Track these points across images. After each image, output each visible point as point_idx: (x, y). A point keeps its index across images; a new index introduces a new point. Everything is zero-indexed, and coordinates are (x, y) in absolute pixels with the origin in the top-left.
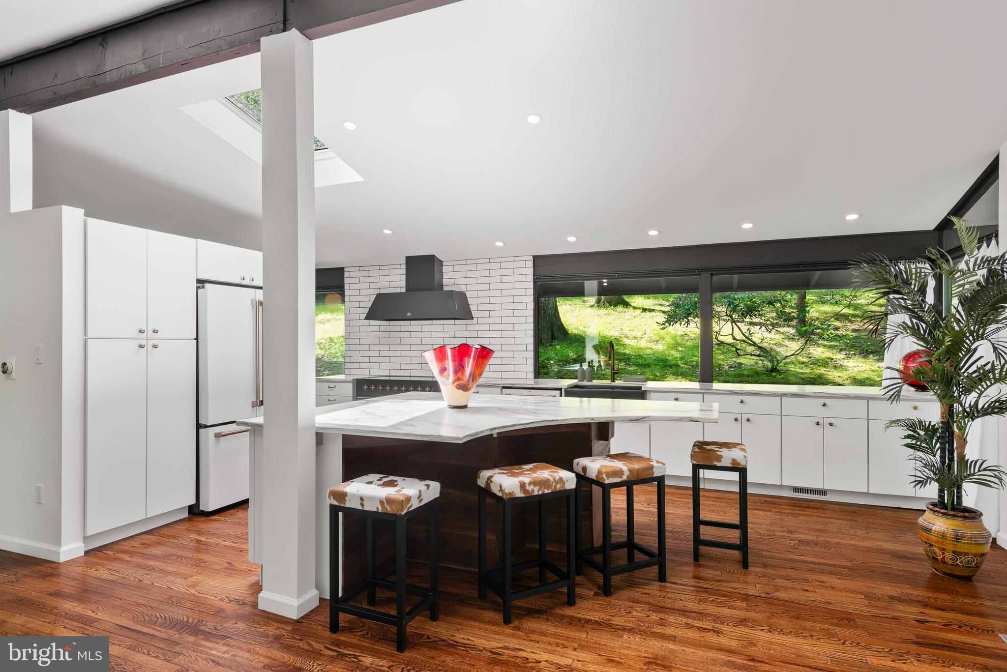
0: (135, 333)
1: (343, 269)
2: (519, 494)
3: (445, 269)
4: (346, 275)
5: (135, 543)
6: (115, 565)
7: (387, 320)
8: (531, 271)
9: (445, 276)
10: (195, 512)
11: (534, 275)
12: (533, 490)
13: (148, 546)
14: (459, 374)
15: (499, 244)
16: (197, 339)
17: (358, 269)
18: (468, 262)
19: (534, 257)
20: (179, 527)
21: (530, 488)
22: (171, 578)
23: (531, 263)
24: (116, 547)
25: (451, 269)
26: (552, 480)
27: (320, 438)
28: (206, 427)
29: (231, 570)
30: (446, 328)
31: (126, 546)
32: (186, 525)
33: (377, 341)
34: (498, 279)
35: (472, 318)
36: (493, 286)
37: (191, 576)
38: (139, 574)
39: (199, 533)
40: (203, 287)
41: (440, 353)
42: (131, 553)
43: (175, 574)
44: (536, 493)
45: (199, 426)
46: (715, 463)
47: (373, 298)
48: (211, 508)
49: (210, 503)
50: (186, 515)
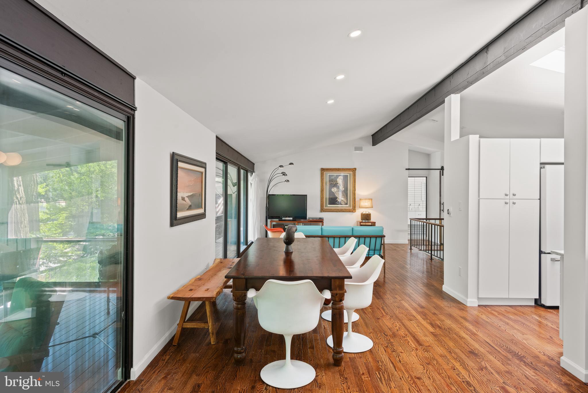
0: (503, 196)
5: (502, 309)
6: (491, 316)
10: (538, 303)
13: (509, 312)
16: (540, 199)
20: (527, 309)
22: (515, 331)
24: (493, 308)
28: (545, 253)
29: (551, 340)
31: (497, 309)
32: (533, 310)
37: (526, 335)
38: (501, 324)
39: (540, 316)
40: (544, 168)
42: (499, 313)
43: (518, 330)
45: (541, 252)
48: (548, 304)
49: (547, 301)
50: (533, 304)
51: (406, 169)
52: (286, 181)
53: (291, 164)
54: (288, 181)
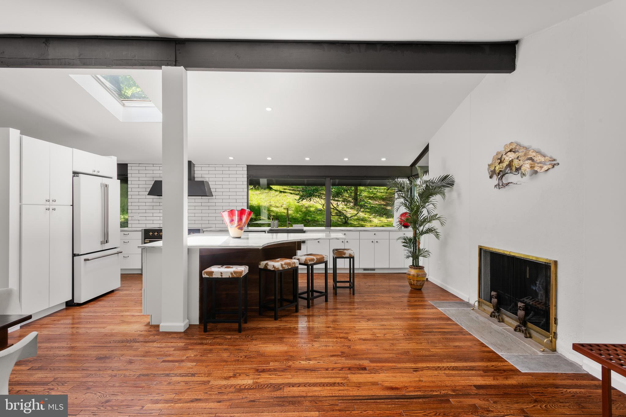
0: (45, 202)
1: (127, 164)
2: (281, 269)
3: (196, 169)
4: (129, 168)
7: (158, 196)
8: (246, 172)
9: (196, 172)
11: (247, 175)
12: (285, 267)
14: (240, 223)
15: (231, 158)
16: (73, 205)
17: (138, 165)
18: (210, 166)
19: (247, 166)
21: (284, 266)
23: (246, 169)
25: (200, 169)
26: (291, 263)
28: (78, 255)
29: (125, 322)
30: (196, 201)
34: (228, 176)
35: (213, 196)
36: (224, 179)
40: (77, 176)
43: (94, 328)
44: (286, 268)
45: (74, 255)
46: (343, 256)
48: (82, 301)
49: (81, 298)
50: (64, 307)
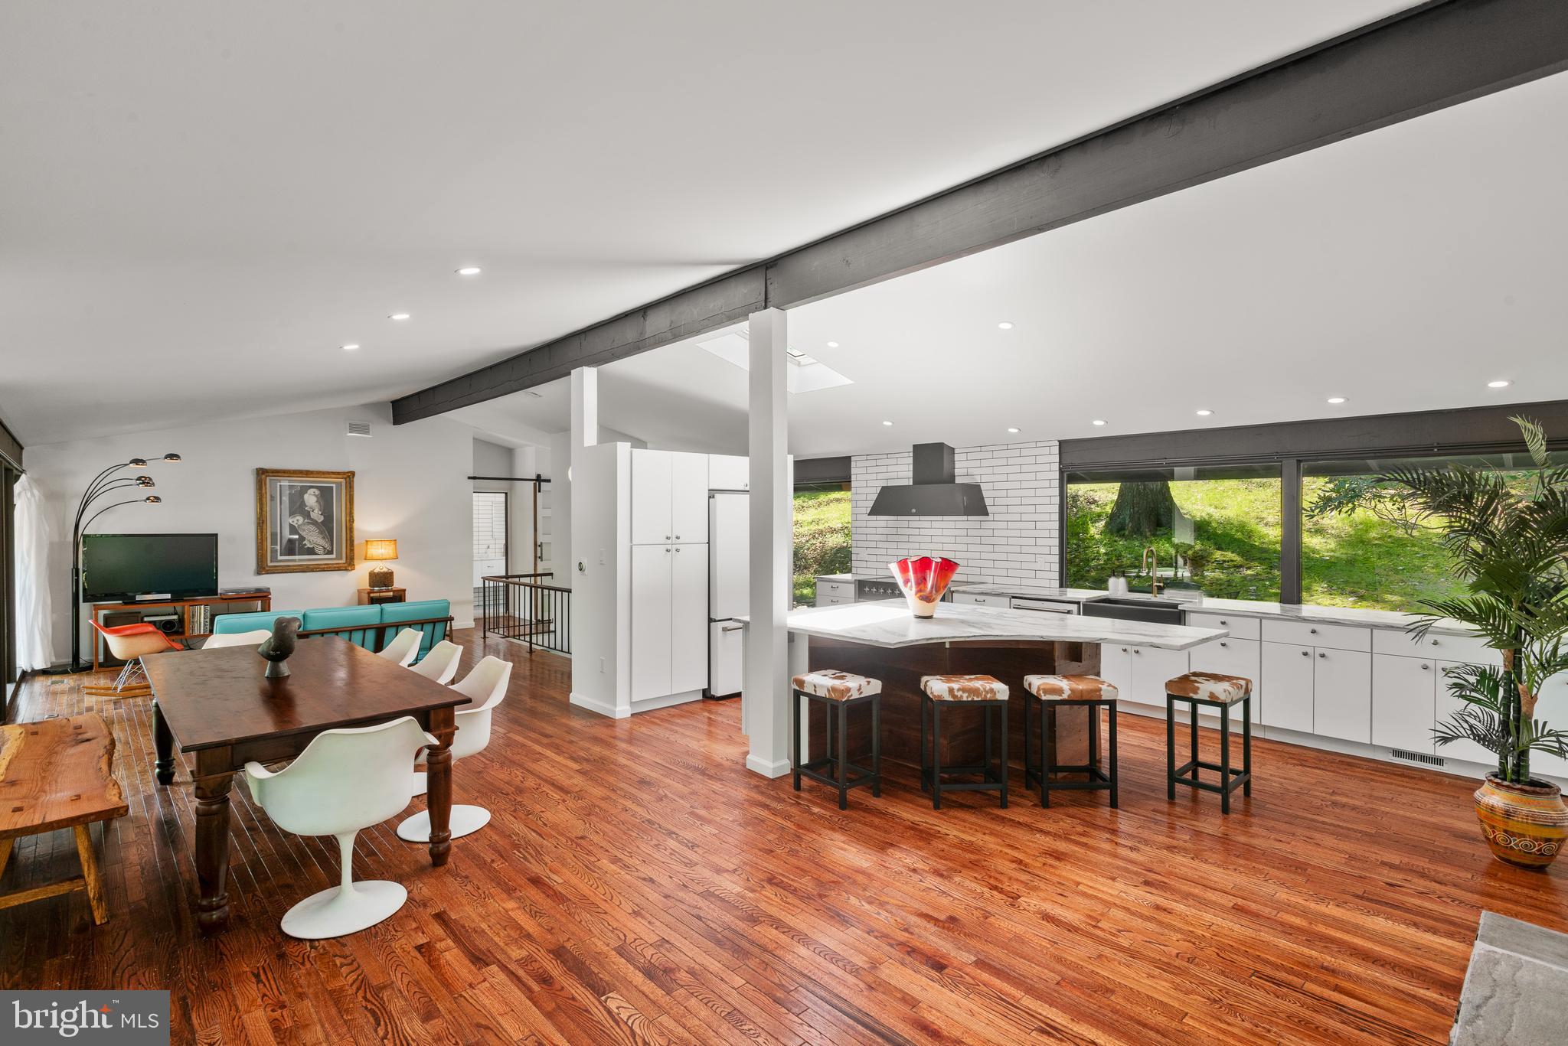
0: (664, 540)
1: (849, 458)
2: (947, 698)
3: (957, 457)
4: (853, 464)
5: (664, 713)
6: (653, 727)
7: (893, 515)
8: (1057, 458)
9: (957, 465)
10: (707, 695)
11: (1060, 463)
12: (962, 696)
13: (674, 716)
14: (922, 586)
15: (1013, 430)
16: (708, 543)
17: (865, 458)
18: (983, 449)
19: (1060, 442)
20: (695, 706)
21: (959, 694)
22: (688, 739)
23: (1056, 450)
24: (651, 714)
25: (963, 457)
26: (981, 689)
27: (792, 637)
28: (715, 621)
29: (730, 740)
30: (958, 525)
31: (657, 714)
32: (701, 705)
33: (884, 538)
34: (1017, 469)
35: (987, 514)
36: (1011, 477)
38: (667, 734)
39: (710, 712)
40: (713, 497)
41: (903, 566)
42: (663, 720)
43: (691, 737)
44: (965, 699)
45: (710, 620)
46: (1191, 695)
47: (879, 489)
48: (718, 695)
49: (719, 690)
50: (700, 697)
51: (469, 478)
52: (148, 499)
53: (171, 456)
54: (157, 499)
